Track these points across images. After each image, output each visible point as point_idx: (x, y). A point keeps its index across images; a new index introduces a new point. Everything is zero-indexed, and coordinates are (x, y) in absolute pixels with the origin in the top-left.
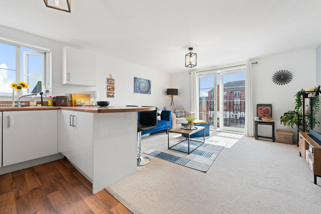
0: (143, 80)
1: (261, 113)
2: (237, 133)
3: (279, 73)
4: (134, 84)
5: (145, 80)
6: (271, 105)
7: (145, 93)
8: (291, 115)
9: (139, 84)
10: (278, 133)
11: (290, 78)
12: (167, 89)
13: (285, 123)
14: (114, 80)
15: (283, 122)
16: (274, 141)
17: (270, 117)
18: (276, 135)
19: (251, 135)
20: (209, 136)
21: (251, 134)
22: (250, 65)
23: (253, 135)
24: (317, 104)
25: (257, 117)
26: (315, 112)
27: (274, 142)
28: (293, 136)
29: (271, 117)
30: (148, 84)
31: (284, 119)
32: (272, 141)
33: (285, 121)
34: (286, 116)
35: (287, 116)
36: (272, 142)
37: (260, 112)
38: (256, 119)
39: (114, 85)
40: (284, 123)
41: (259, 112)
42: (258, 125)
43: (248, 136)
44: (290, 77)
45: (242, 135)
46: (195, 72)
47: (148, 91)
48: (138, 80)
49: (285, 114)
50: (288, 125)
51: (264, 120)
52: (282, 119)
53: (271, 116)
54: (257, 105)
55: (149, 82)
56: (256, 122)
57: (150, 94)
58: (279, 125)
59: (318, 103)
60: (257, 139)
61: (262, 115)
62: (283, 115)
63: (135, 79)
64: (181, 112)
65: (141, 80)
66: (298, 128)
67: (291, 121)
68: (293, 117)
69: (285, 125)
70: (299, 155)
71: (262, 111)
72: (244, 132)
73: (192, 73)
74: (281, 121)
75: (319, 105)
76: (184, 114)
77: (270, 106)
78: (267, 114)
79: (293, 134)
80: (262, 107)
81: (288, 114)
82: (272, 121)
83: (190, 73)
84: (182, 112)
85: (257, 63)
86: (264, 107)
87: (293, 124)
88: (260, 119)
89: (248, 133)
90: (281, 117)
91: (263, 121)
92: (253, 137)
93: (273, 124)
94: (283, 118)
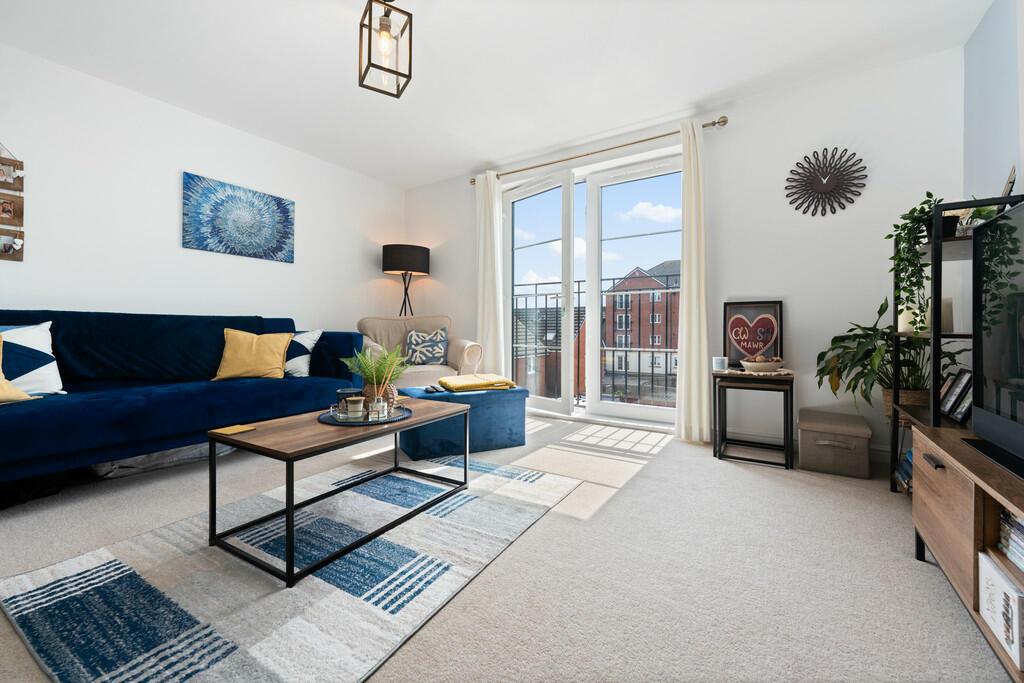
0: (239, 194)
1: (739, 342)
2: (650, 426)
3: (806, 165)
4: (185, 204)
5: (255, 193)
6: (780, 303)
7: (255, 256)
8: (859, 343)
9: (216, 208)
10: (806, 425)
11: (856, 175)
12: (386, 248)
13: (835, 378)
14: (19, 165)
15: (826, 378)
16: (789, 465)
17: (776, 356)
18: (798, 435)
19: (701, 439)
20: (522, 443)
21: (701, 430)
22: (699, 130)
23: (707, 436)
24: (1004, 269)
25: (725, 355)
26: (991, 313)
27: (792, 468)
28: (871, 440)
29: (781, 357)
30: (278, 217)
31: (832, 365)
32: (784, 462)
33: (835, 372)
34: (840, 350)
35: (846, 348)
36: (783, 472)
37: (737, 334)
38: (720, 364)
39: (21, 190)
40: (830, 380)
41: (732, 336)
42: (729, 391)
43: (689, 440)
44: (856, 171)
45: (670, 438)
46: (492, 174)
47: (279, 249)
48: (209, 191)
49: (837, 340)
50: (848, 388)
51: (750, 368)
52: (823, 364)
53: (777, 349)
54: (726, 304)
55: (283, 208)
56: (715, 376)
57: (290, 259)
58: (814, 392)
59: (1012, 269)
60: (722, 456)
61: (743, 348)
62: (826, 345)
63: (189, 180)
64: (430, 340)
65: (229, 192)
66: (896, 401)
67: (862, 372)
68: (868, 354)
69: (835, 388)
70: (913, 550)
71: (744, 332)
72: (672, 424)
73: (480, 178)
74: (821, 372)
75: (1015, 274)
76: (439, 350)
77: (777, 307)
78: (765, 342)
79: (870, 432)
80: (743, 314)
81: (847, 344)
82: (784, 372)
83: (473, 182)
84: (434, 343)
85: (724, 121)
86: (751, 312)
87: (872, 385)
88: (735, 365)
89: (688, 430)
90: (821, 357)
91: (747, 372)
92: (706, 444)
93: (788, 387)
94: (827, 357)
